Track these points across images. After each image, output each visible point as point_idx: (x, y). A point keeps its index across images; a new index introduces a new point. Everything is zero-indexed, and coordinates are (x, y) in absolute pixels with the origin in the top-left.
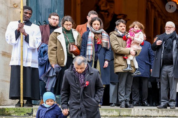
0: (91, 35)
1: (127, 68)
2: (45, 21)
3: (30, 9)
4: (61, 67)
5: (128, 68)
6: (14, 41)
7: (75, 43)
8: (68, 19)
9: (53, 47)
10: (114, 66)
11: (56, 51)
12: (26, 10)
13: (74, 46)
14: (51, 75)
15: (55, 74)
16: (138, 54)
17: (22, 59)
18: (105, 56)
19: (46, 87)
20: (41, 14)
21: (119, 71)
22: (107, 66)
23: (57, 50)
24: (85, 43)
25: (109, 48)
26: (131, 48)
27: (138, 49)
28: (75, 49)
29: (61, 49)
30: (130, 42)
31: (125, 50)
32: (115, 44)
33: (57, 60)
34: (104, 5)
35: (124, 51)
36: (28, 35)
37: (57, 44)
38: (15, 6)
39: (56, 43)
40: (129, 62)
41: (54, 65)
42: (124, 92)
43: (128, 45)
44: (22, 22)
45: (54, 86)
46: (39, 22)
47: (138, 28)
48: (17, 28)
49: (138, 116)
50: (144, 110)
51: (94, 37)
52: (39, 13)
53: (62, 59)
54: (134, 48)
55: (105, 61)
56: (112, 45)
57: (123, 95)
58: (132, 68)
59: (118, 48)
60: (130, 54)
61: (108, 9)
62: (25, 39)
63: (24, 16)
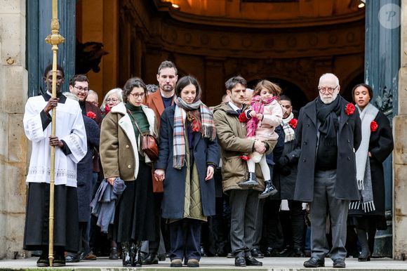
0: (180, 114)
1: (248, 180)
4: (126, 183)
5: (251, 180)
8: (139, 83)
9: (111, 142)
10: (223, 178)
11: (116, 151)
13: (150, 139)
14: (108, 199)
15: (116, 197)
16: (271, 149)
18: (207, 154)
19: (98, 223)
21: (232, 188)
22: (212, 177)
23: (118, 147)
24: (167, 131)
25: (213, 138)
26: (257, 137)
27: (271, 138)
28: (151, 143)
29: (127, 146)
30: (254, 125)
31: (245, 141)
32: (223, 131)
33: (119, 169)
35: (241, 144)
37: (117, 137)
39: (116, 134)
40: (252, 169)
41: (113, 179)
42: (243, 232)
43: (250, 130)
45: (112, 222)
47: (268, 94)
51: (187, 118)
53: (129, 166)
54: (262, 138)
55: (207, 166)
56: (219, 133)
57: (241, 237)
58: (258, 180)
59: (230, 138)
60: (254, 149)
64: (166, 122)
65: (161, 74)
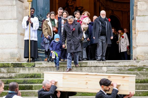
2: (40, 15)
3: (34, 9)
6: (26, 27)
7: (55, 26)
8: (53, 13)
11: (47, 30)
12: (32, 10)
13: (55, 28)
17: (30, 36)
20: (38, 11)
28: (55, 29)
29: (50, 29)
34: (70, 2)
36: (33, 23)
38: (26, 8)
44: (30, 16)
46: (38, 15)
47: (86, 15)
48: (27, 20)
49: (92, 66)
50: (95, 63)
52: (37, 11)
53: (50, 35)
54: (83, 27)
61: (73, 5)
62: (31, 25)
63: (31, 13)
64: (59, 23)
65: (59, 11)
